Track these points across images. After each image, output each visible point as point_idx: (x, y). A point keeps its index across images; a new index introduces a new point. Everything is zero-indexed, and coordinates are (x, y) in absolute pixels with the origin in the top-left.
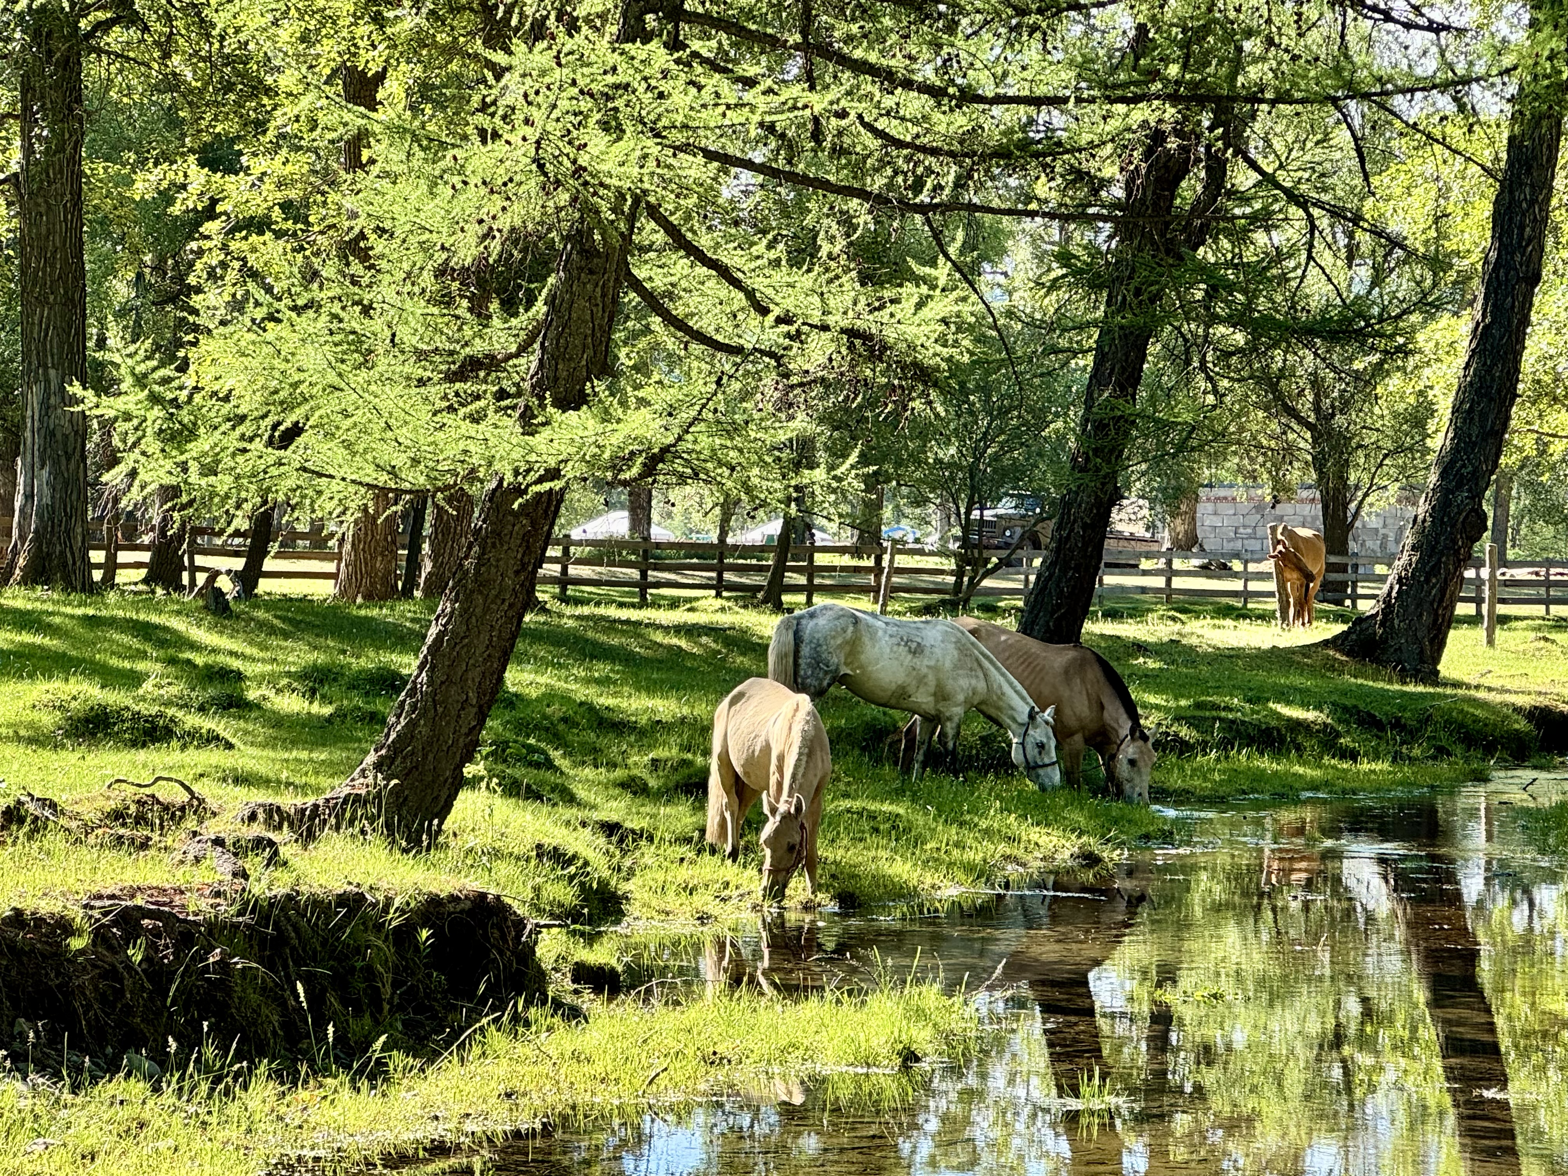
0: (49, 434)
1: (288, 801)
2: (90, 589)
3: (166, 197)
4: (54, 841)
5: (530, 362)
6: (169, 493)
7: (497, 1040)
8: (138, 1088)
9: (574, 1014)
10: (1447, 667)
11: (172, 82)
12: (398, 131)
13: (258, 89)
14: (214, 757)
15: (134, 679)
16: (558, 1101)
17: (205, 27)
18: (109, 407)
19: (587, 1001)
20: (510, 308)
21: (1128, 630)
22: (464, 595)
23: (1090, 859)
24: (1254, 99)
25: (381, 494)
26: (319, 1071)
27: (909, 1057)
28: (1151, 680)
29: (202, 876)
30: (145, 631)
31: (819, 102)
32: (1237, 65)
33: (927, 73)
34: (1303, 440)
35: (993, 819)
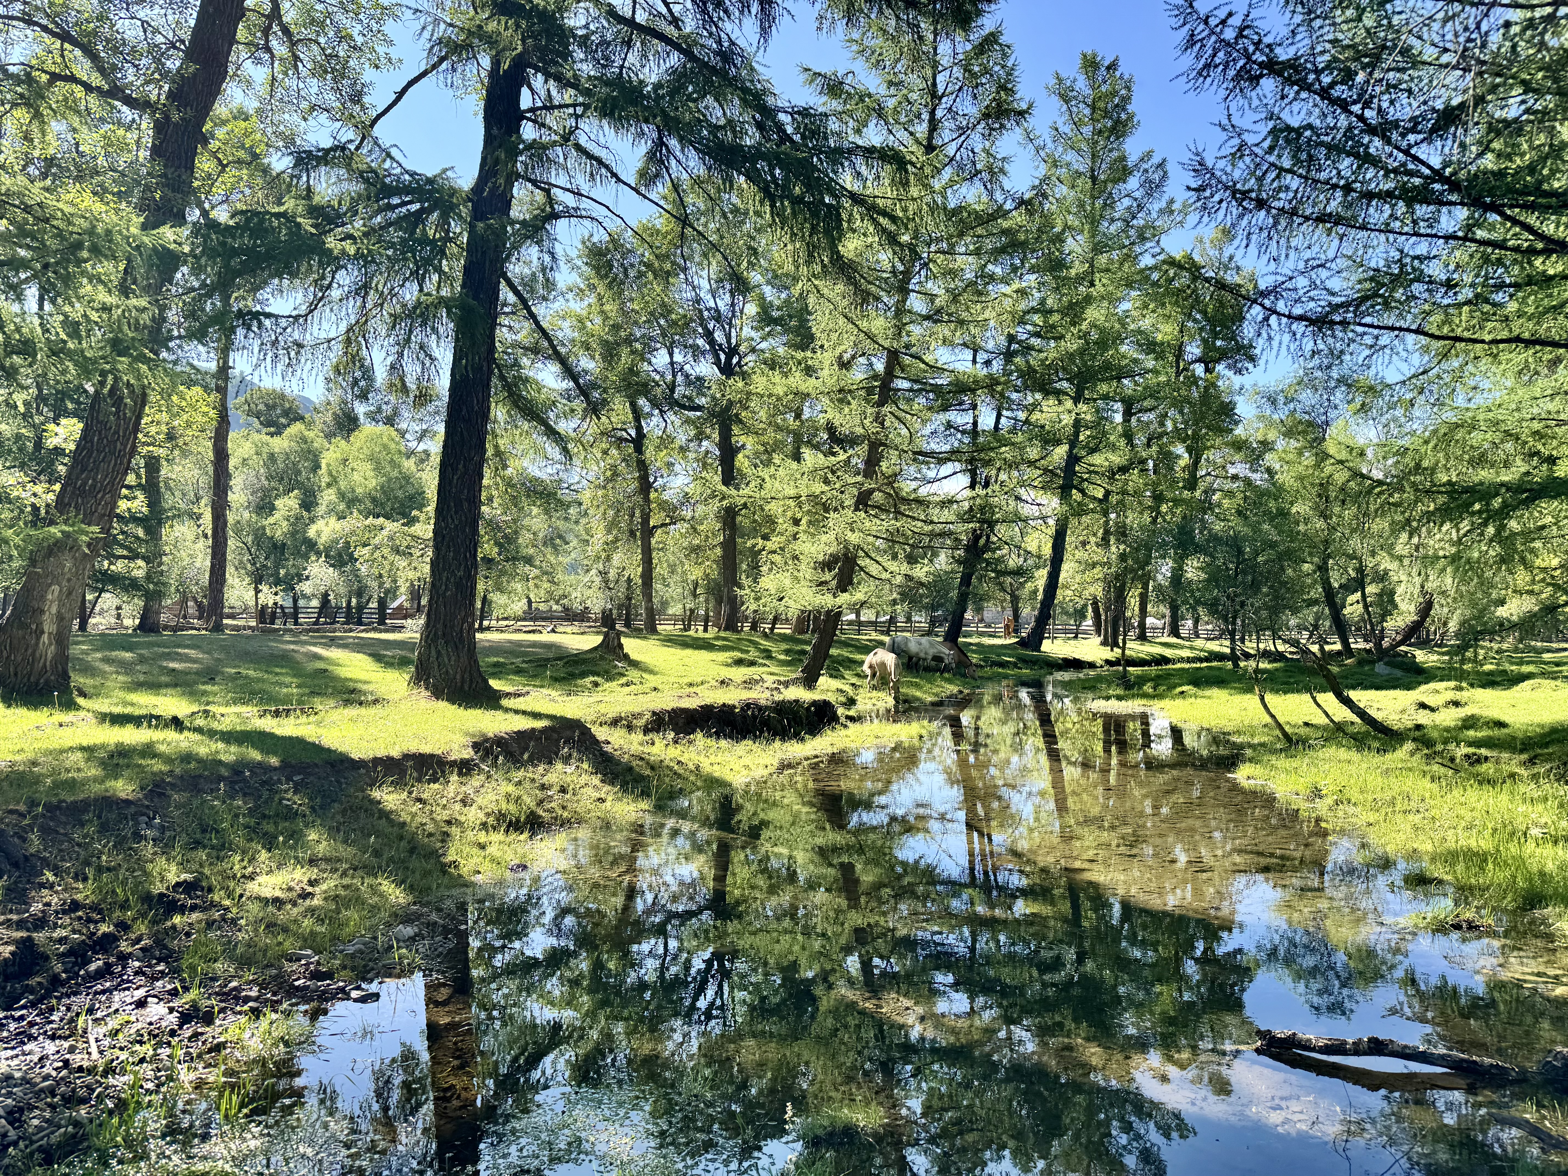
0: (729, 598)
1: (782, 679)
2: (738, 632)
3: (754, 546)
4: (731, 688)
5: (834, 582)
6: (755, 611)
7: (829, 732)
8: (750, 742)
9: (846, 726)
10: (1043, 648)
11: (755, 521)
12: (805, 532)
13: (774, 523)
14: (765, 669)
15: (748, 652)
16: (842, 746)
17: (763, 510)
18: (743, 592)
19: (849, 723)
20: (830, 571)
21: (968, 640)
22: (821, 633)
23: (961, 692)
24: (997, 521)
25: (803, 612)
26: (790, 739)
27: (921, 737)
28: (974, 652)
29: (764, 696)
30: (750, 641)
31: (898, 524)
32: (993, 513)
33: (923, 517)
34: (1008, 597)
35: (939, 682)
